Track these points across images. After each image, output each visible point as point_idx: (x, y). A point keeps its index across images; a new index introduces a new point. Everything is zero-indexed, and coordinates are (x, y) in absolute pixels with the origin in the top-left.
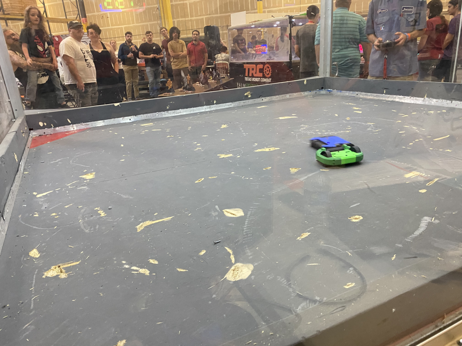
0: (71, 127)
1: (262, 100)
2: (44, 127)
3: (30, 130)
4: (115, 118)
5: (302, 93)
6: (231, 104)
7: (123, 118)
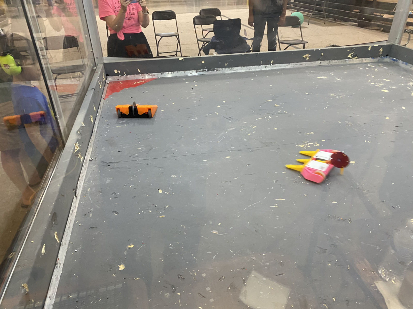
0: (140, 76)
1: (320, 63)
2: (118, 74)
3: (107, 75)
4: (178, 71)
5: (364, 59)
6: (288, 65)
7: (185, 72)
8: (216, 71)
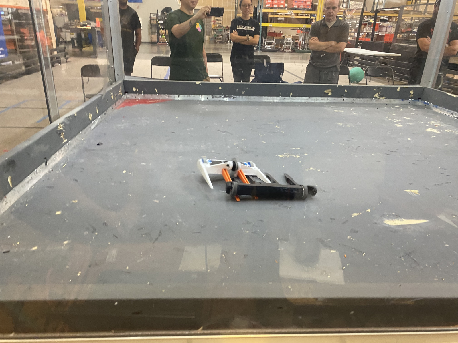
8: (232, 98)
